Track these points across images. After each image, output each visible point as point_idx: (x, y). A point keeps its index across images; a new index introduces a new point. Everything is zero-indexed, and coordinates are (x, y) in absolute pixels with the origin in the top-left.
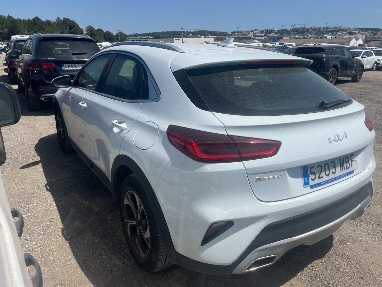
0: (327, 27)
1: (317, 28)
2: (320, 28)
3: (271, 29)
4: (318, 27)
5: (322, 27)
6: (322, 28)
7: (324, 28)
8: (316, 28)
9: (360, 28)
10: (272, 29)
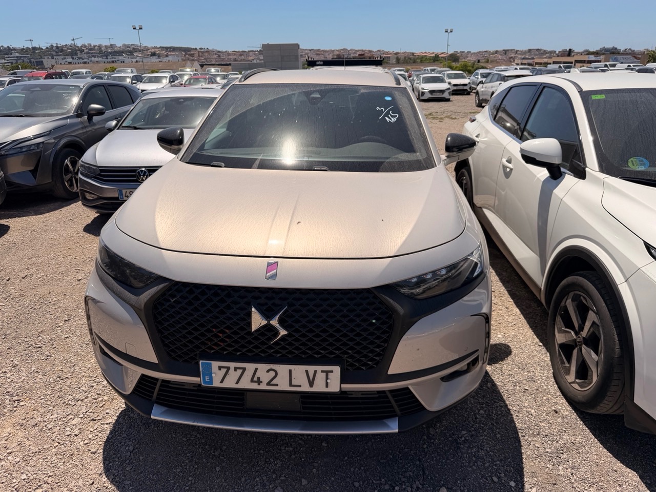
0: (111, 45)
1: (95, 46)
2: (100, 47)
3: (6, 46)
4: (95, 44)
5: (104, 45)
6: (103, 47)
7: (106, 46)
8: (92, 46)
9: (163, 47)
10: (8, 47)
